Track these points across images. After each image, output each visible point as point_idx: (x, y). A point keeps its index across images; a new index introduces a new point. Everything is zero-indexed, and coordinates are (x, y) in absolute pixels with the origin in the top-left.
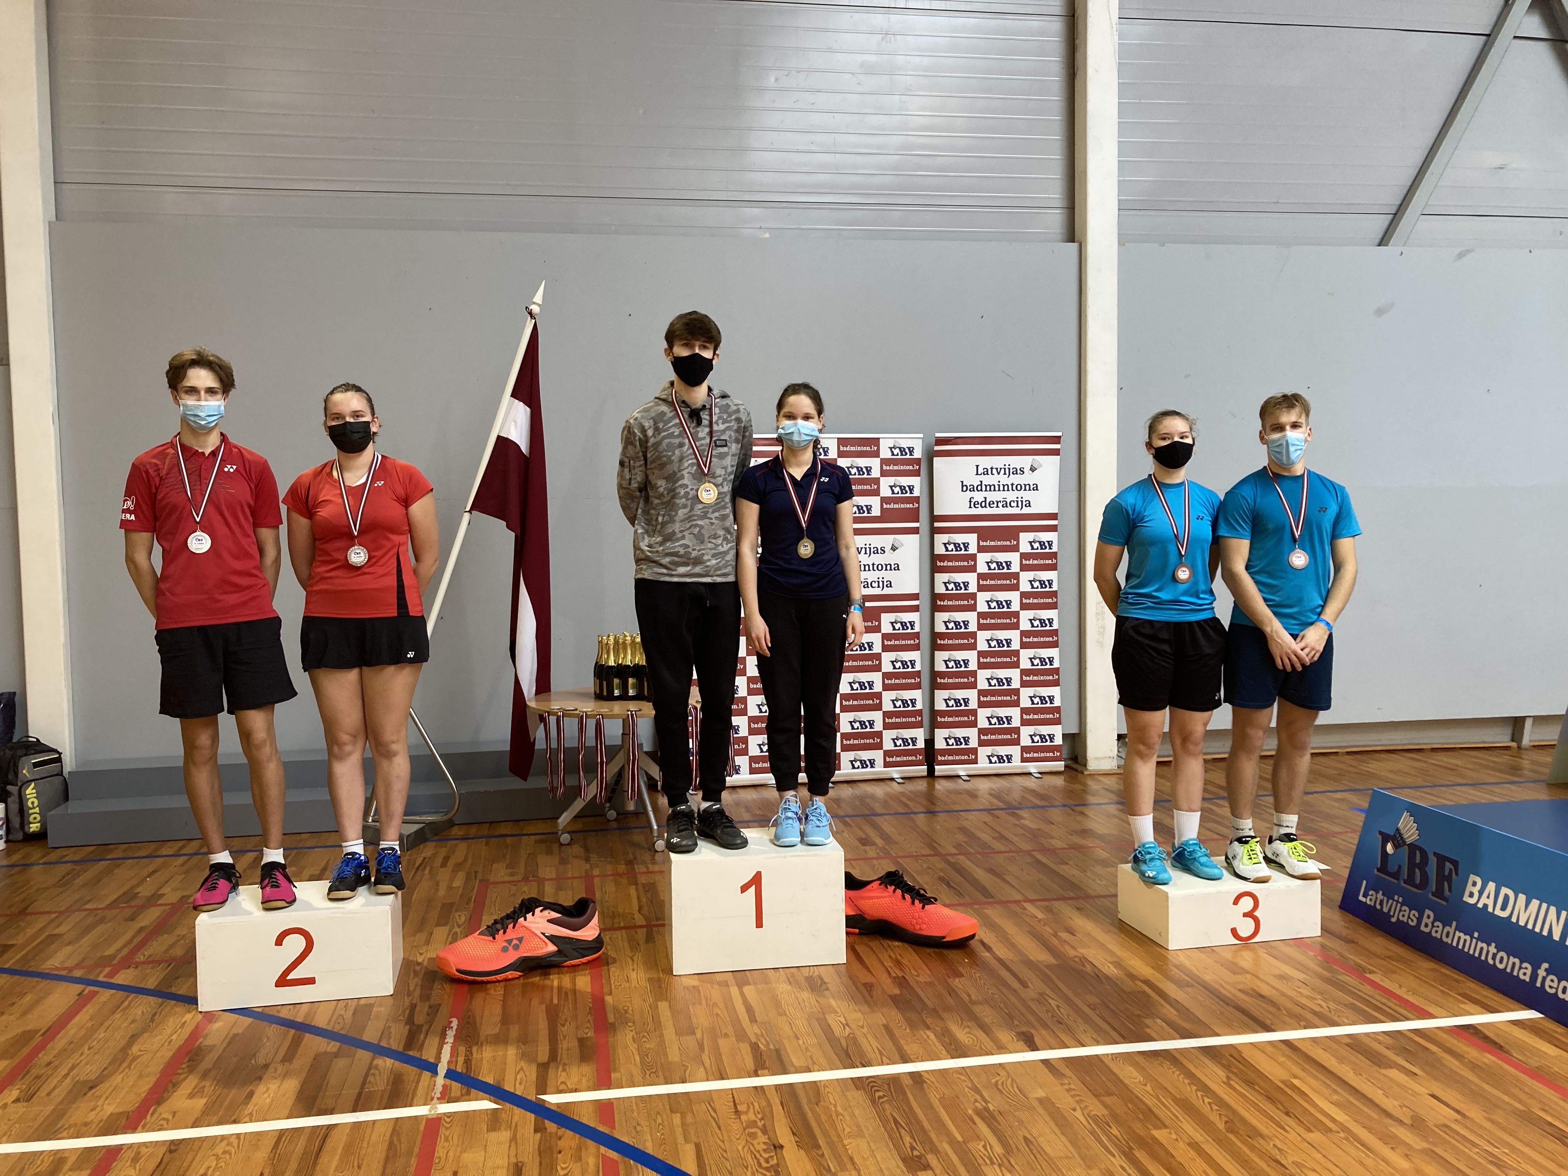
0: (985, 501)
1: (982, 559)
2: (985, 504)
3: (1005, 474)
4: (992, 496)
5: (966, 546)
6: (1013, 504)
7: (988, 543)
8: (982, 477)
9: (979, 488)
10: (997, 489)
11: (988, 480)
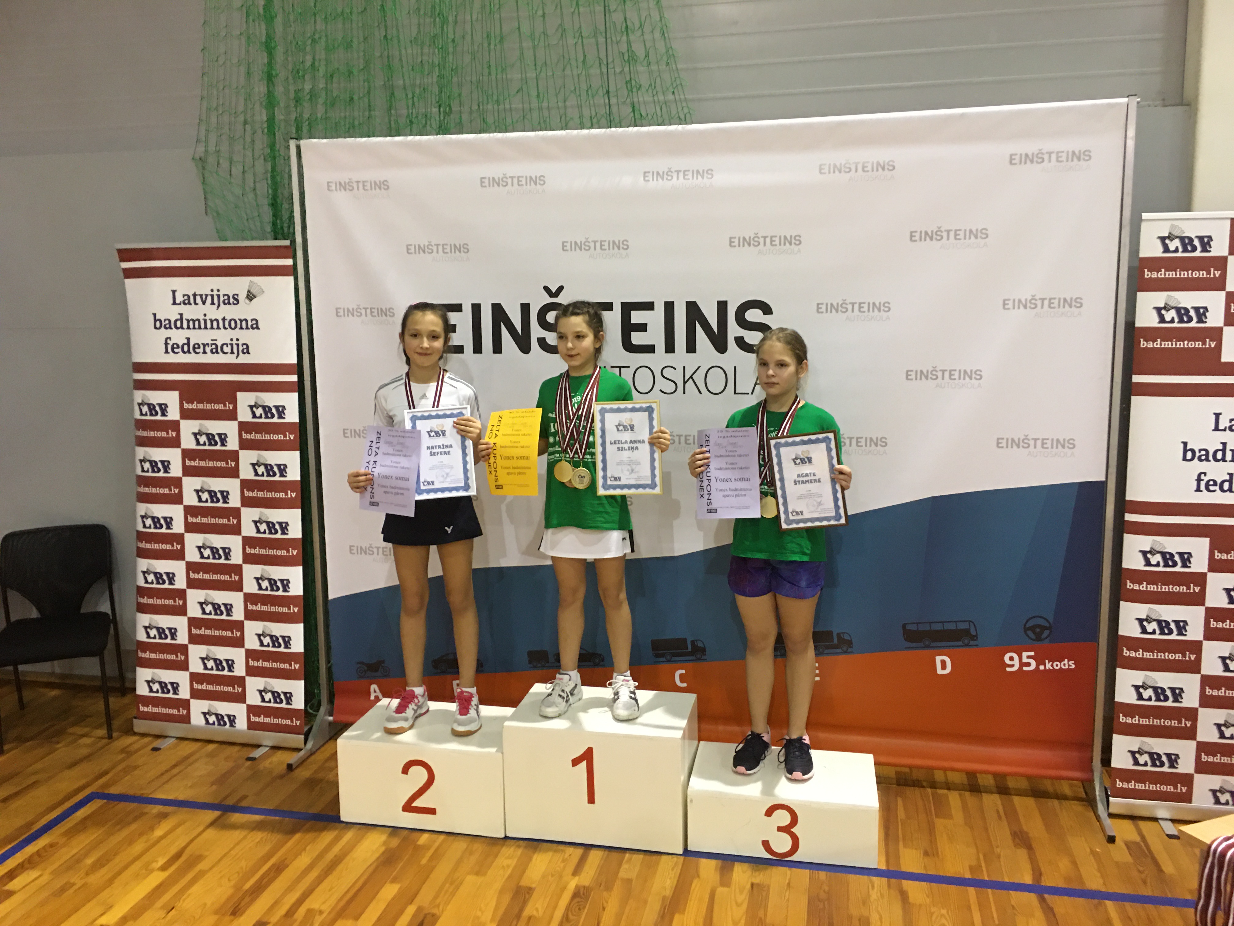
0: (188, 344)
1: (188, 427)
2: (188, 347)
3: (213, 303)
4: (198, 337)
5: (164, 408)
6: (226, 349)
7: (194, 406)
8: (183, 309)
9: (178, 324)
10: (203, 326)
11: (190, 312)
